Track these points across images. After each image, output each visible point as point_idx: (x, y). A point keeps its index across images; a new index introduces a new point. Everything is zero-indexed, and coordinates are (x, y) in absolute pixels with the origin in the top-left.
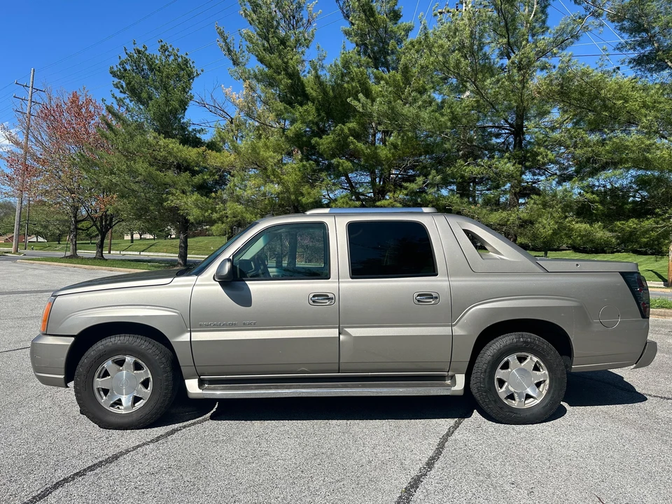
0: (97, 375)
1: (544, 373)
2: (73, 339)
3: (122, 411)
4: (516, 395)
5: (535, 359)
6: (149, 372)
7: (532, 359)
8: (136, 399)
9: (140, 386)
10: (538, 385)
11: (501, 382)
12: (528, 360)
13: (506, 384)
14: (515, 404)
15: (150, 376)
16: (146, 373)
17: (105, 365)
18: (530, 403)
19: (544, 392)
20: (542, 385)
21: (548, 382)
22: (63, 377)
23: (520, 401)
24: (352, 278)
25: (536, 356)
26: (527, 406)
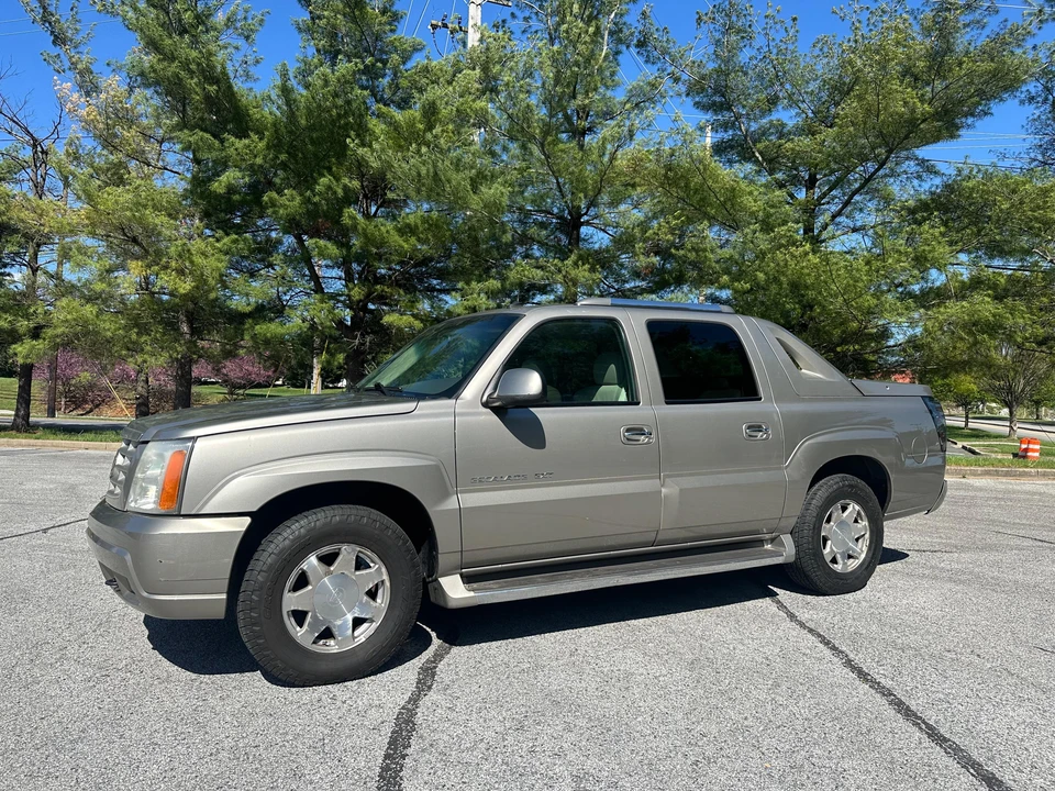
0: (289, 584)
1: (864, 523)
2: (248, 520)
3: (332, 647)
4: (838, 556)
5: (857, 508)
6: (384, 570)
7: (853, 507)
8: (358, 622)
9: (365, 598)
10: (857, 540)
11: (825, 540)
12: (850, 509)
13: (829, 543)
14: (838, 567)
15: (385, 577)
16: (377, 572)
17: (304, 566)
18: (853, 564)
19: (865, 549)
20: (860, 541)
21: (867, 536)
22: (224, 596)
23: (845, 564)
24: (667, 403)
25: (858, 503)
26: (850, 569)
